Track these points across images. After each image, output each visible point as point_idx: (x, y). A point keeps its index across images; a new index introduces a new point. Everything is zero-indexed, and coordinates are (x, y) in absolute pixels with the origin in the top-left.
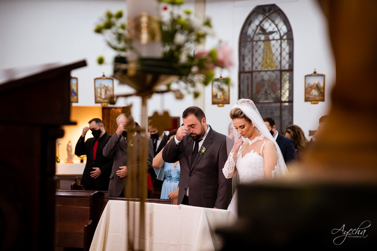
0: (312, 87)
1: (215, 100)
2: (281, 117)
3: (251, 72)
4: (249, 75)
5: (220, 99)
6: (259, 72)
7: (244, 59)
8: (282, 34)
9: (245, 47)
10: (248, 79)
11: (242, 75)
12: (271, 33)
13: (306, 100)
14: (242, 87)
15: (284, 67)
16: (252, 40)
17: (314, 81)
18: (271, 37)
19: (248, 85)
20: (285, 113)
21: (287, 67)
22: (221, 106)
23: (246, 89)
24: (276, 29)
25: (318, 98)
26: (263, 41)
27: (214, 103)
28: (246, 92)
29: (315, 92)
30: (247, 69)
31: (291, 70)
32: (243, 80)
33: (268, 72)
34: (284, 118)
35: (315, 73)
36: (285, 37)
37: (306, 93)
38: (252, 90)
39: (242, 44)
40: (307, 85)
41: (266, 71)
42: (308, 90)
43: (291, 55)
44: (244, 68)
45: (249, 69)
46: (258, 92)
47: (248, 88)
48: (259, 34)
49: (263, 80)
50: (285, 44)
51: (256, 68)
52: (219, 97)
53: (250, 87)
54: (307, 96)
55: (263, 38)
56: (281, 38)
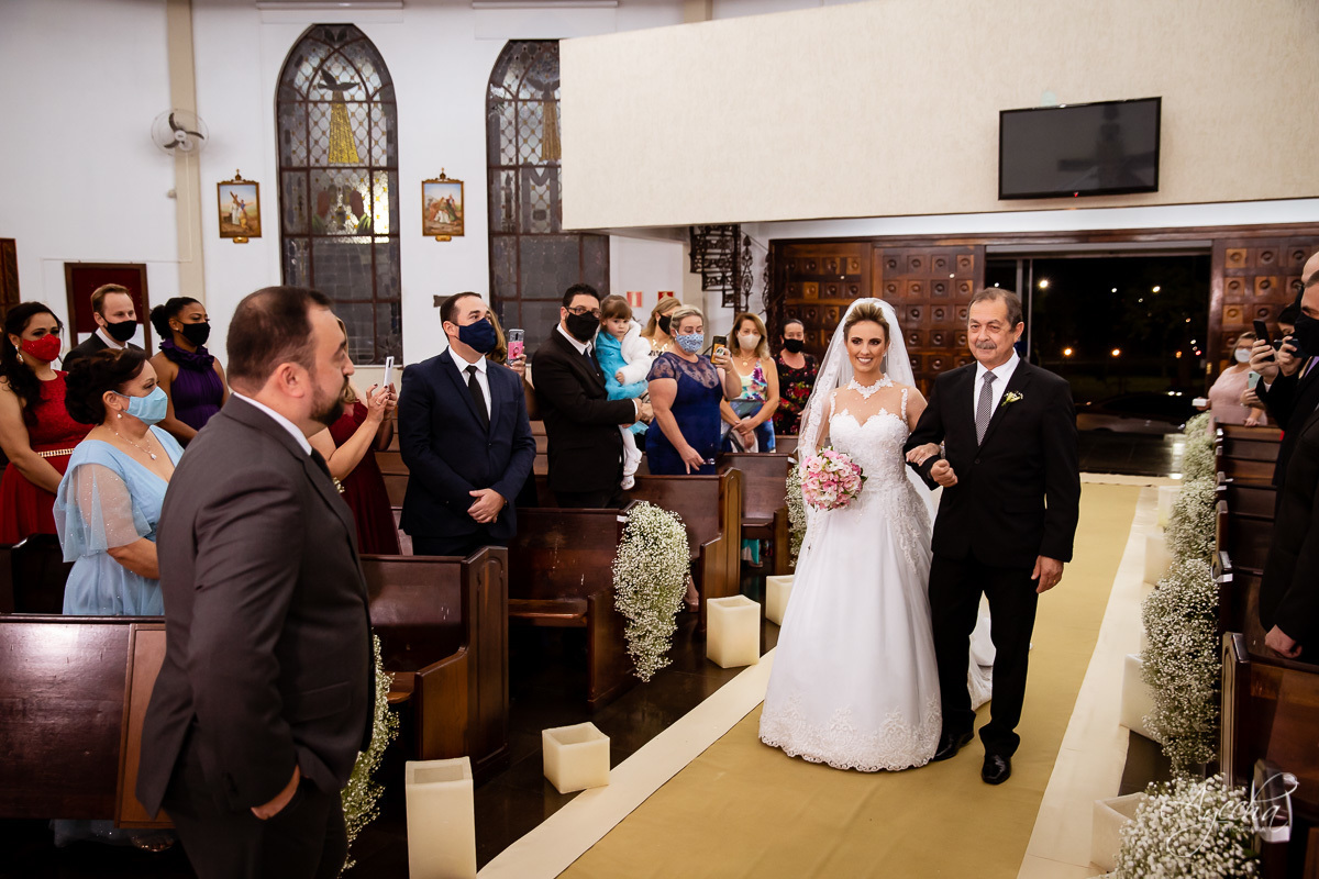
0: (436, 206)
1: (227, 228)
2: (374, 266)
3: (307, 169)
4: (303, 175)
5: (239, 226)
6: (324, 169)
7: (288, 141)
8: (371, 91)
9: (290, 114)
10: (299, 184)
11: (286, 175)
12: (348, 86)
13: (427, 232)
14: (286, 201)
15: (377, 161)
16: (306, 100)
17: (440, 193)
18: (347, 95)
19: (300, 197)
20: (383, 259)
21: (383, 162)
22: (240, 242)
23: (295, 205)
24: (357, 79)
25: (449, 230)
26: (329, 102)
27: (223, 235)
28: (296, 213)
29: (443, 217)
30: (296, 163)
31: (392, 168)
32: (290, 184)
33: (343, 171)
34: (380, 270)
35: (443, 176)
36: (377, 98)
37: (424, 217)
38: (310, 208)
39: (283, 107)
40: (427, 203)
41: (339, 169)
42: (429, 212)
43: (392, 136)
44: (289, 159)
45: (302, 162)
46: (323, 212)
47: (300, 204)
48: (321, 87)
49: (333, 187)
50: (377, 113)
51: (317, 161)
52: (235, 221)
53: (305, 201)
54: (428, 224)
55: (329, 95)
56: (369, 99)
